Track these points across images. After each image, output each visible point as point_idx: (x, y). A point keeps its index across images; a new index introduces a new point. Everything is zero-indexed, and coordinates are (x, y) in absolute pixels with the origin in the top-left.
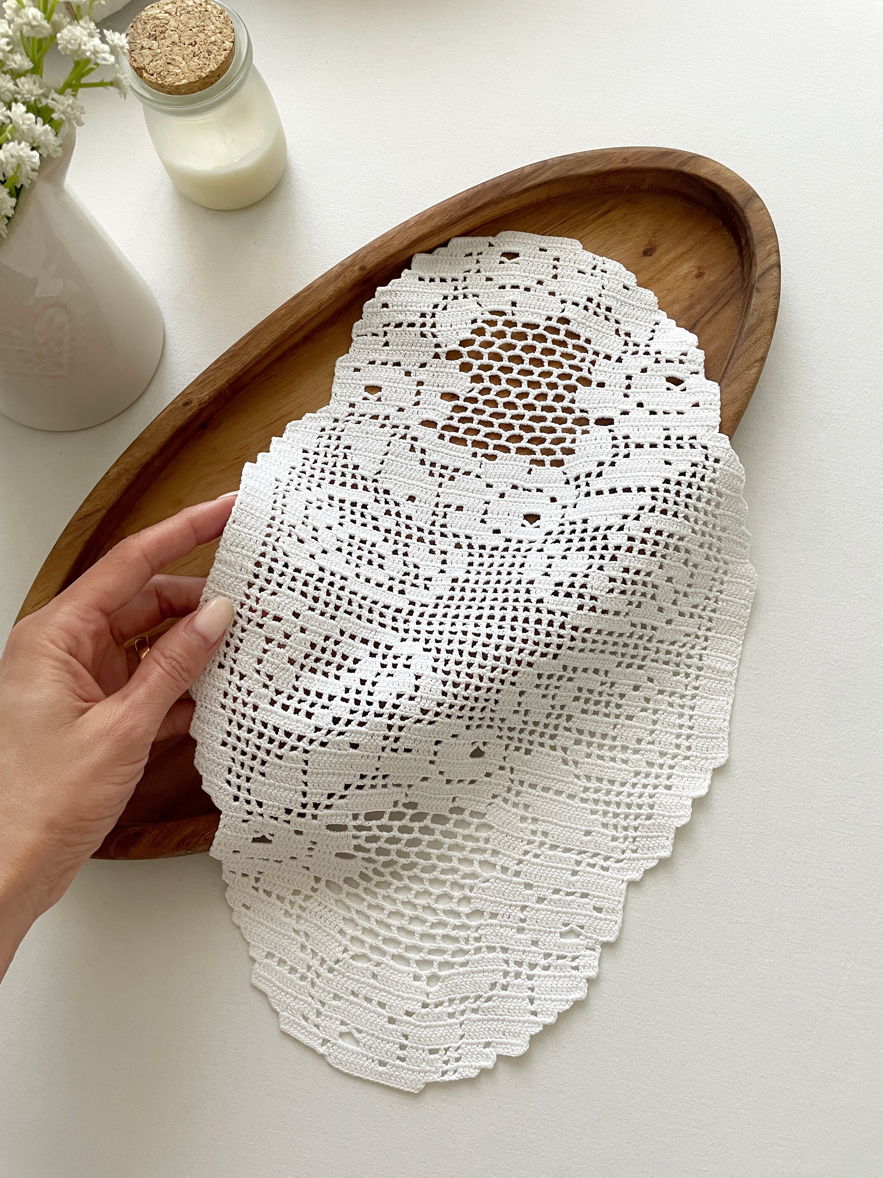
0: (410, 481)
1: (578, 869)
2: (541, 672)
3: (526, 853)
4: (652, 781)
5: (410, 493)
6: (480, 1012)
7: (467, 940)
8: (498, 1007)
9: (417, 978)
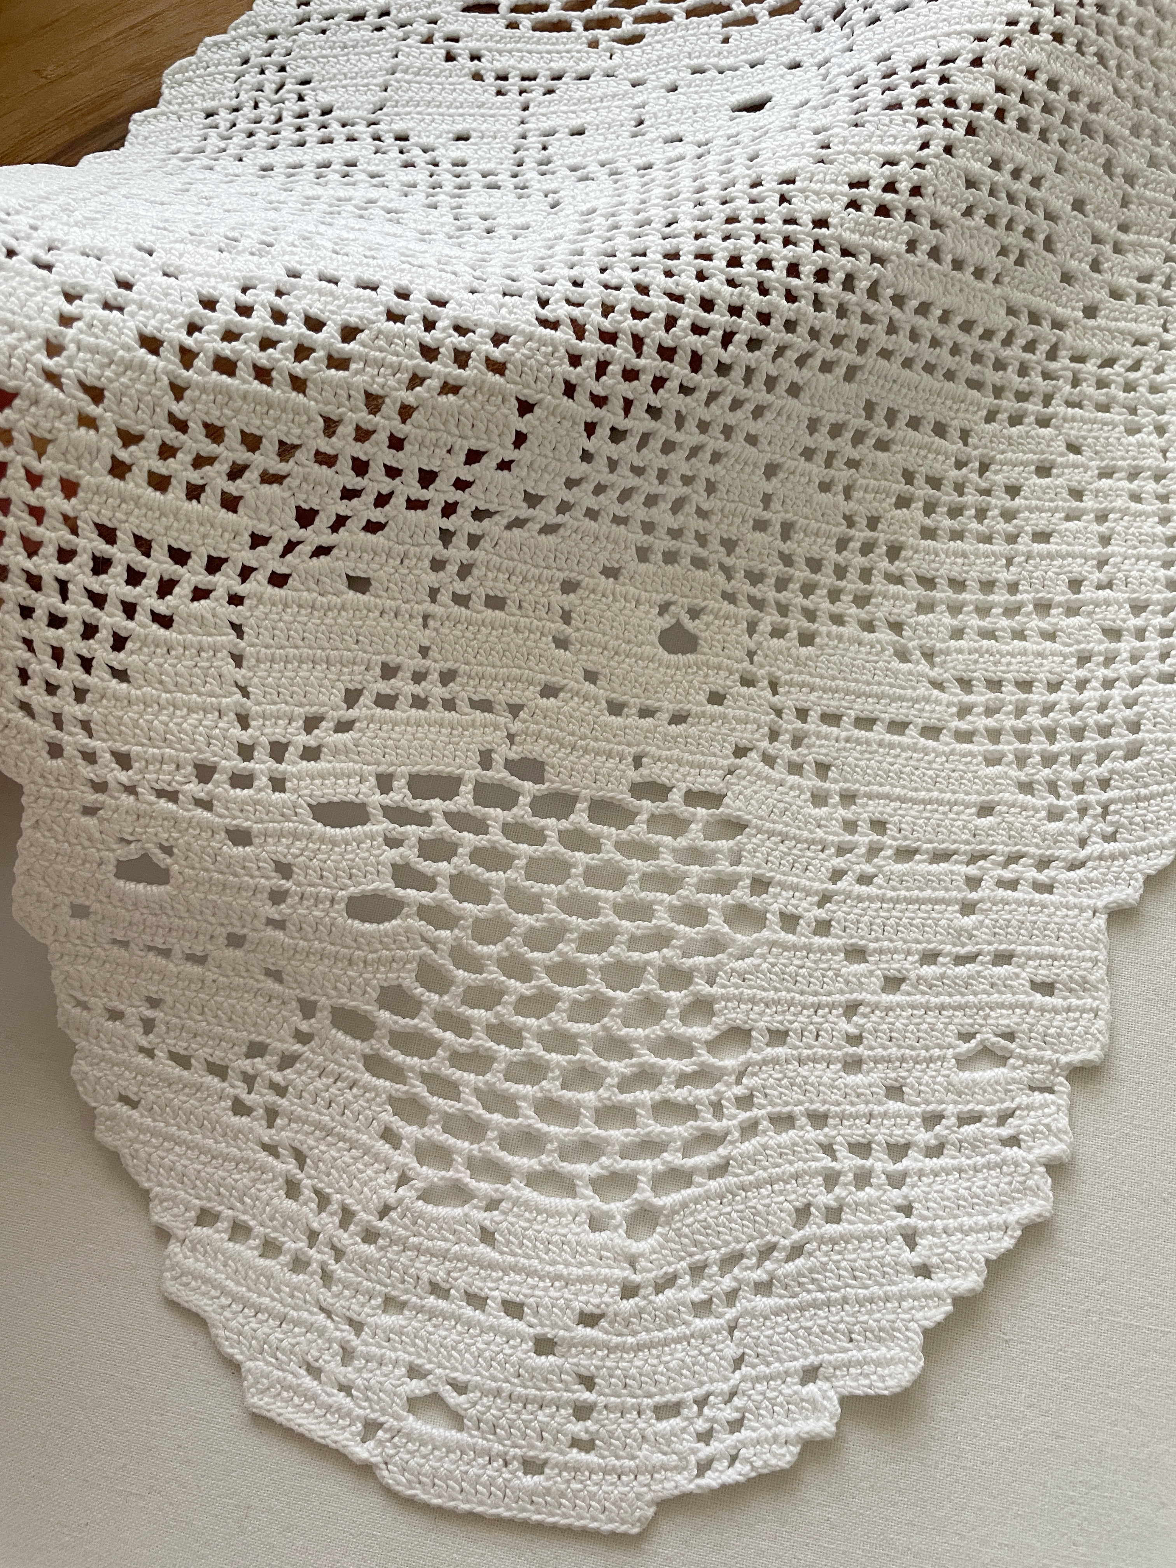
1: (974, 896)
4: (1123, 669)
5: (458, 128)
6: (778, 1290)
7: (717, 1108)
8: (824, 1266)
9: (597, 1223)
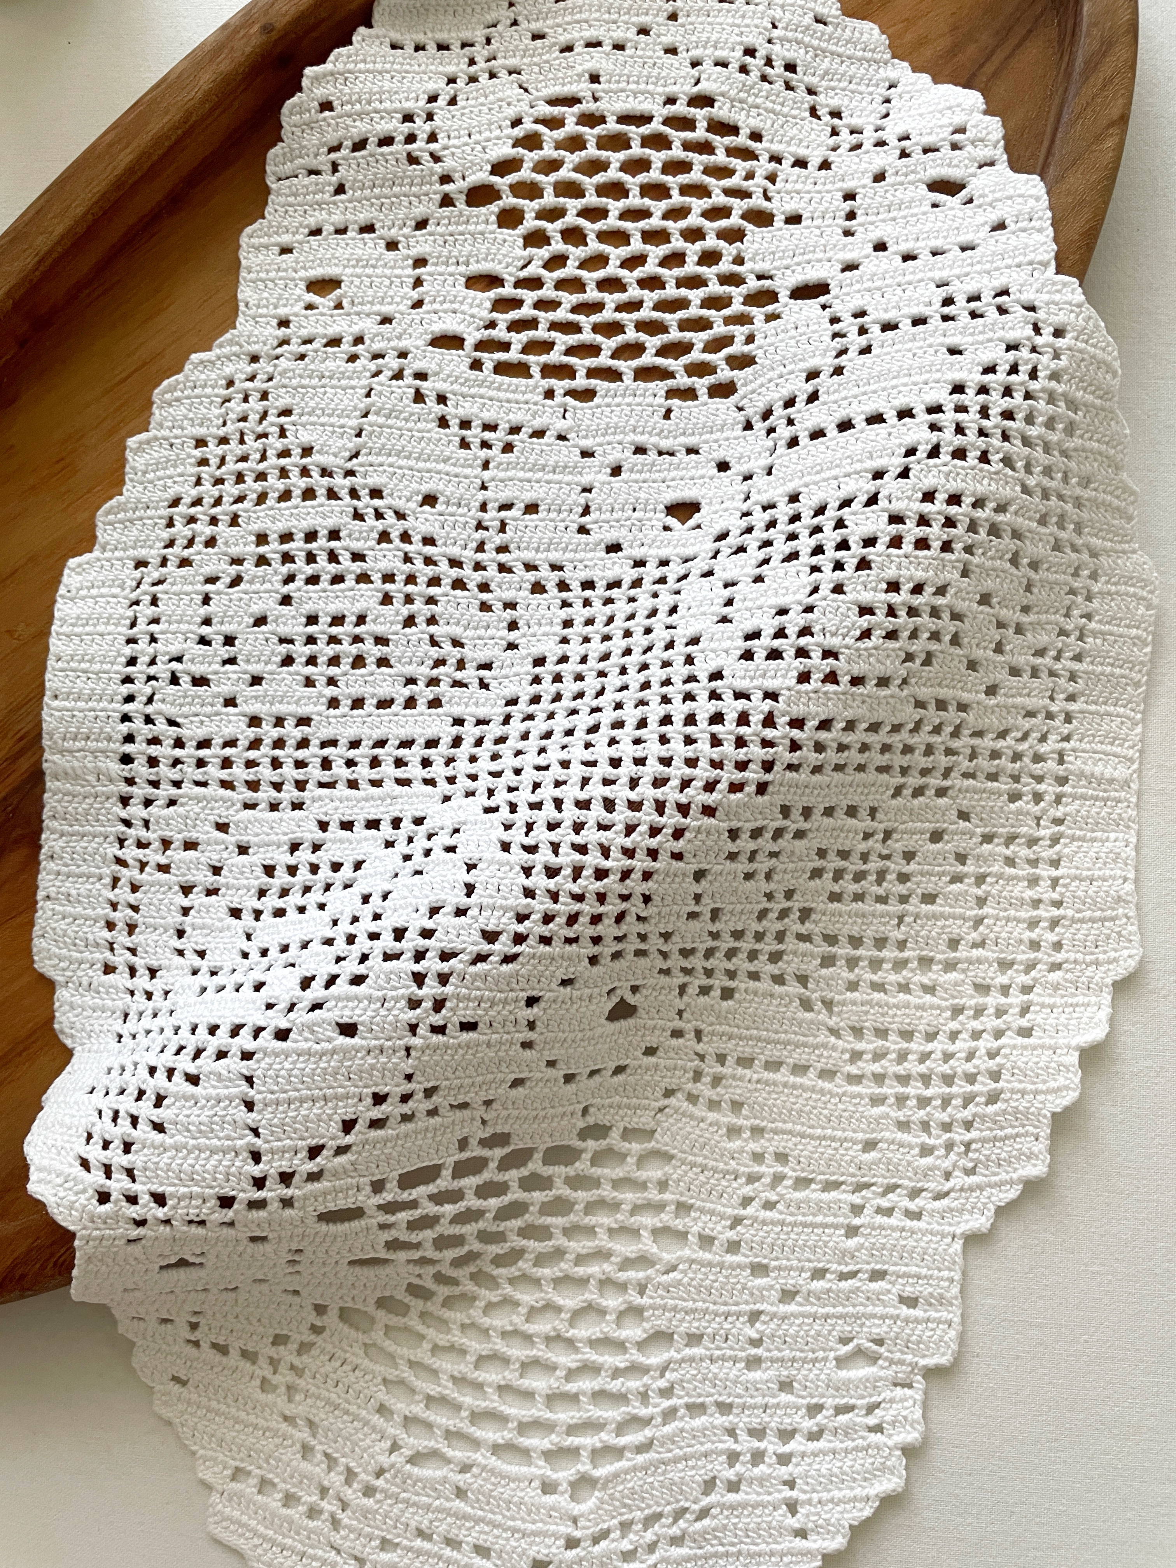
0: (421, 465)
1: (857, 1221)
2: (735, 824)
3: (746, 1201)
4: (989, 1022)
5: (426, 488)
6: (688, 1542)
7: (644, 1396)
8: (725, 1527)
9: (548, 1487)
